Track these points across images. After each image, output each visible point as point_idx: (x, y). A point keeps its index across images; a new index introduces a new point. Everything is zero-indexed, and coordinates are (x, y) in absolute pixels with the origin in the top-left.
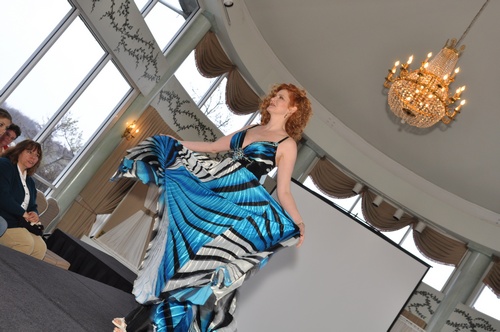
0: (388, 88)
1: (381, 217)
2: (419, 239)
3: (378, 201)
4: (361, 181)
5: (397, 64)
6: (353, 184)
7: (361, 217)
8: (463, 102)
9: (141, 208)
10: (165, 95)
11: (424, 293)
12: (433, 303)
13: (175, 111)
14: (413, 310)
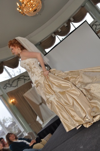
0: (25, 15)
1: (65, 30)
2: (76, 21)
3: (60, 30)
4: (52, 34)
5: (18, 9)
6: (52, 36)
7: (64, 37)
9: (38, 105)
10: (5, 87)
11: (93, 25)
12: (97, 23)
13: (11, 86)
14: (97, 30)
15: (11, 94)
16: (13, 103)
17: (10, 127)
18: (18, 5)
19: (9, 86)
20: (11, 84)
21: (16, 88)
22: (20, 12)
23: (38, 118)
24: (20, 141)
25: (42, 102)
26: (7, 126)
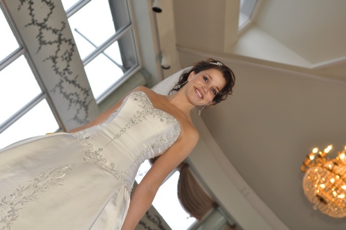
0: (304, 172)
22: (308, 157)
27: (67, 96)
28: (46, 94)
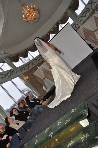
0: (29, 22)
1: (55, 30)
2: (62, 23)
3: (52, 30)
4: (47, 33)
5: (24, 19)
6: (47, 35)
7: (55, 35)
8: (35, 6)
9: (43, 79)
10: (21, 70)
11: (73, 25)
12: (76, 24)
13: (25, 69)
14: (76, 28)
15: (25, 74)
16: (27, 79)
17: (27, 94)
18: (24, 17)
19: (24, 69)
20: (24, 67)
21: (28, 70)
22: (26, 21)
23: (44, 87)
24: (34, 101)
25: (45, 77)
26: (26, 94)
27: (11, 75)
28: (10, 79)
